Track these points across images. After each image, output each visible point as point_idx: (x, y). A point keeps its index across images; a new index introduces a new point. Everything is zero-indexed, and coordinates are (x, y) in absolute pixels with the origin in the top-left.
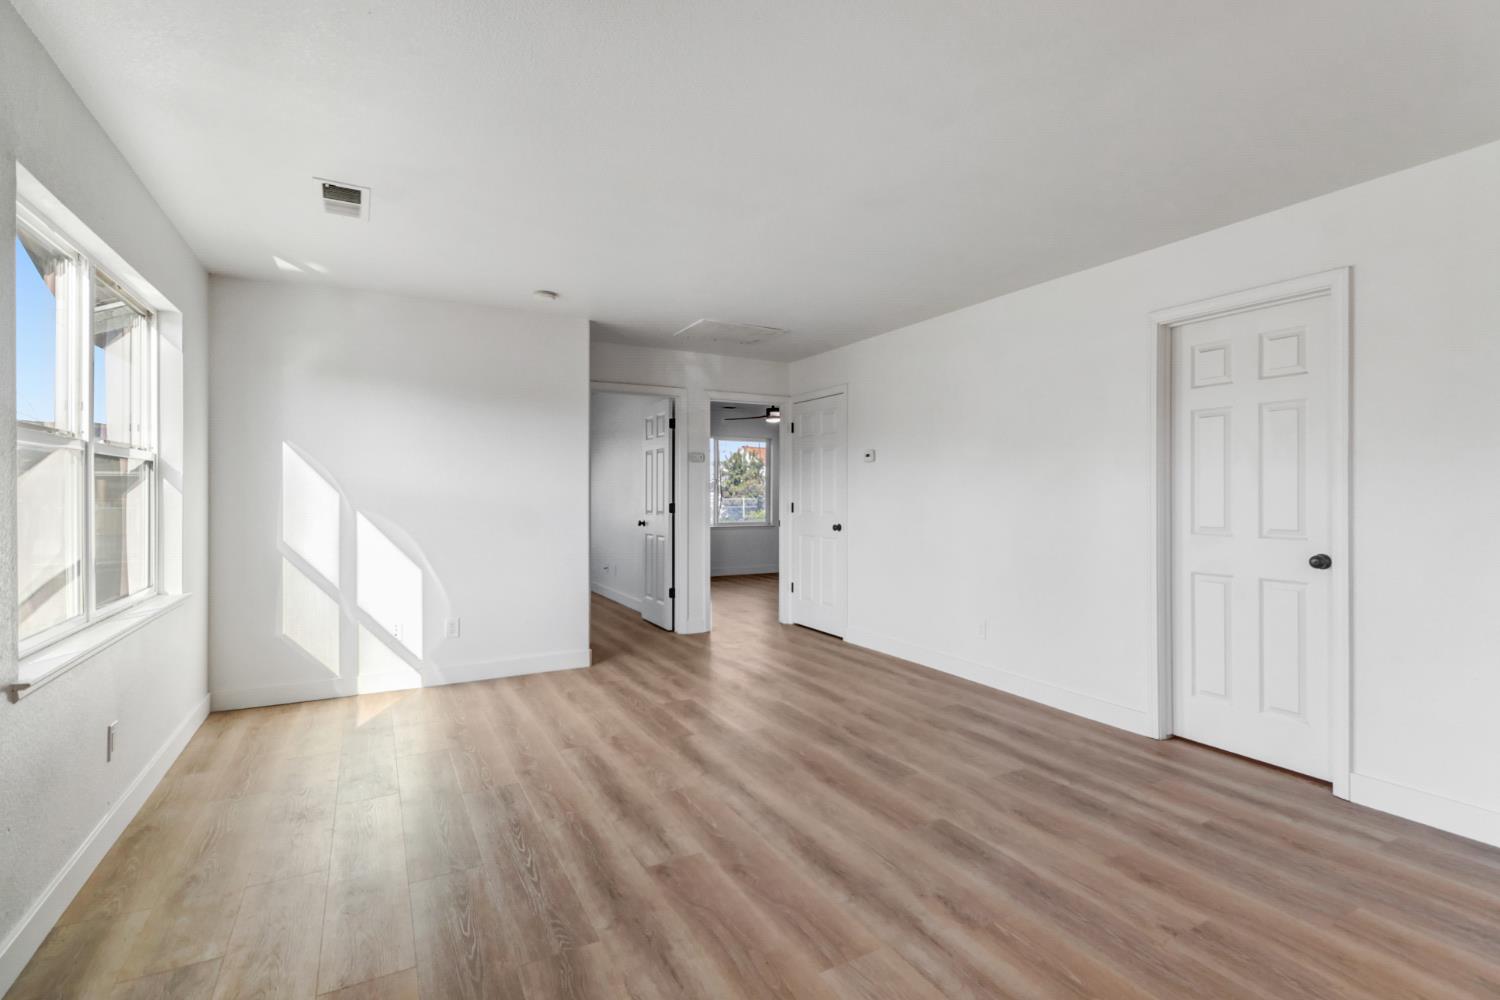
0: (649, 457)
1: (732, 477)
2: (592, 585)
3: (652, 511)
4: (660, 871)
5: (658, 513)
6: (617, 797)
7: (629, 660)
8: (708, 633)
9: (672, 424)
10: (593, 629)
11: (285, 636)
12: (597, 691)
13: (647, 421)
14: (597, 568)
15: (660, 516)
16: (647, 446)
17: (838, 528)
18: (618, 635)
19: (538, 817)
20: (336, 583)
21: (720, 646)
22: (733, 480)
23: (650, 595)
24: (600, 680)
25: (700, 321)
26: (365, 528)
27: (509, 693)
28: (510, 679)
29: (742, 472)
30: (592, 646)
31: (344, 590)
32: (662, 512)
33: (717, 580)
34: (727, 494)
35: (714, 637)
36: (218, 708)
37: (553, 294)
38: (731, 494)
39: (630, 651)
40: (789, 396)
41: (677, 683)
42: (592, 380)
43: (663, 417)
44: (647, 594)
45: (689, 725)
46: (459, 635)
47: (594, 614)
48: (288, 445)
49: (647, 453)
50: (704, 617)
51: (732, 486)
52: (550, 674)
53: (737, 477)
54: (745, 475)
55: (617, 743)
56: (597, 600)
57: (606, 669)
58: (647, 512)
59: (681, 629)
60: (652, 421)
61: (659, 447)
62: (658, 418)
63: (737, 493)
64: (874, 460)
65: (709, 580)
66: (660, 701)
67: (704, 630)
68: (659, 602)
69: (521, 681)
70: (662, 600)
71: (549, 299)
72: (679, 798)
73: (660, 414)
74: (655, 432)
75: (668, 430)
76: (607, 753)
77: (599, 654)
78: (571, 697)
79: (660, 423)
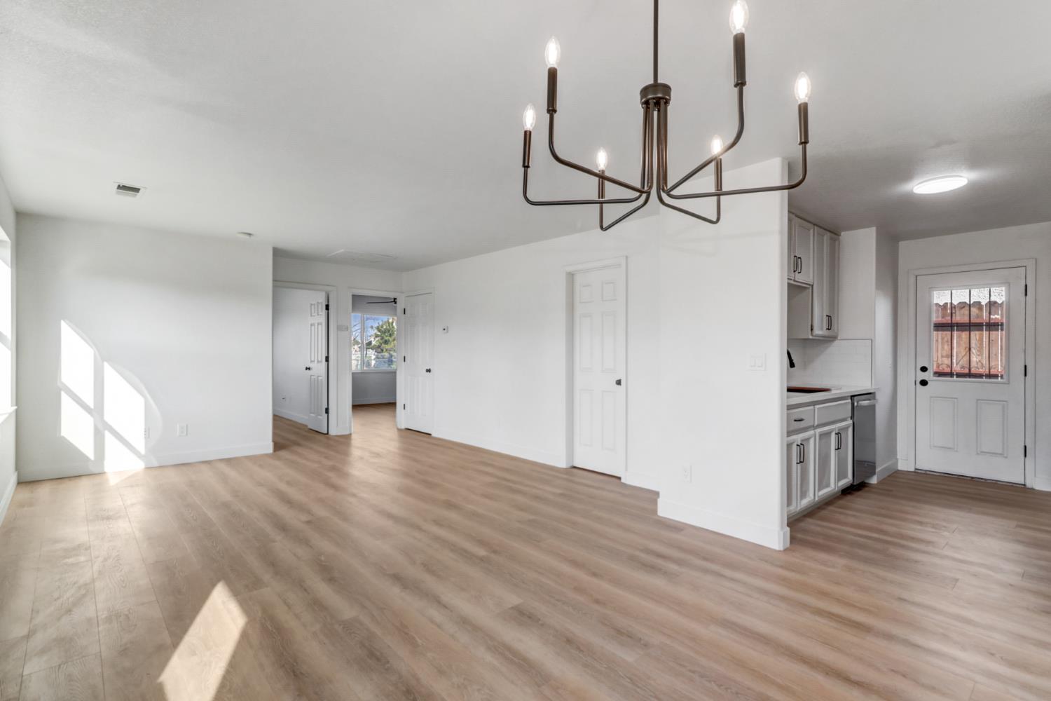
0: (313, 327)
1: (382, 338)
2: (274, 410)
3: (314, 361)
4: (308, 522)
5: (318, 361)
6: (289, 502)
7: (300, 450)
8: (351, 434)
9: (327, 307)
10: (274, 434)
11: (63, 437)
12: (277, 463)
13: (311, 305)
14: (278, 397)
15: (319, 364)
16: (311, 320)
17: (429, 371)
18: (293, 437)
19: (244, 510)
20: (92, 407)
21: (356, 441)
22: (383, 341)
23: (313, 413)
24: (279, 458)
25: (342, 250)
26: (109, 370)
27: (223, 467)
28: (221, 460)
29: (390, 335)
30: (273, 441)
31: (97, 410)
32: (321, 362)
33: (357, 407)
34: (379, 350)
35: (354, 436)
36: (21, 481)
37: (250, 234)
38: (382, 350)
39: (299, 445)
40: (403, 293)
41: (326, 457)
42: (274, 281)
43: (322, 303)
44: (311, 413)
45: (331, 474)
46: (187, 434)
47: (275, 427)
48: (65, 322)
49: (311, 325)
50: (348, 425)
51: (383, 345)
52: (247, 457)
53: (387, 338)
54: (393, 337)
55: (288, 483)
56: (277, 418)
57: (283, 453)
58: (311, 361)
59: (333, 432)
60: (314, 305)
61: (319, 321)
62: (318, 303)
63: (386, 350)
64: (448, 332)
65: (351, 407)
66: (316, 465)
67: (348, 433)
68: (319, 417)
69: (229, 461)
70: (321, 416)
71: (247, 237)
72: (321, 501)
73: (320, 301)
74: (316, 312)
75: (324, 312)
76: (283, 487)
77: (278, 446)
78: (261, 466)
79: (320, 306)
